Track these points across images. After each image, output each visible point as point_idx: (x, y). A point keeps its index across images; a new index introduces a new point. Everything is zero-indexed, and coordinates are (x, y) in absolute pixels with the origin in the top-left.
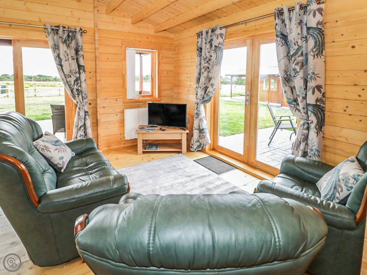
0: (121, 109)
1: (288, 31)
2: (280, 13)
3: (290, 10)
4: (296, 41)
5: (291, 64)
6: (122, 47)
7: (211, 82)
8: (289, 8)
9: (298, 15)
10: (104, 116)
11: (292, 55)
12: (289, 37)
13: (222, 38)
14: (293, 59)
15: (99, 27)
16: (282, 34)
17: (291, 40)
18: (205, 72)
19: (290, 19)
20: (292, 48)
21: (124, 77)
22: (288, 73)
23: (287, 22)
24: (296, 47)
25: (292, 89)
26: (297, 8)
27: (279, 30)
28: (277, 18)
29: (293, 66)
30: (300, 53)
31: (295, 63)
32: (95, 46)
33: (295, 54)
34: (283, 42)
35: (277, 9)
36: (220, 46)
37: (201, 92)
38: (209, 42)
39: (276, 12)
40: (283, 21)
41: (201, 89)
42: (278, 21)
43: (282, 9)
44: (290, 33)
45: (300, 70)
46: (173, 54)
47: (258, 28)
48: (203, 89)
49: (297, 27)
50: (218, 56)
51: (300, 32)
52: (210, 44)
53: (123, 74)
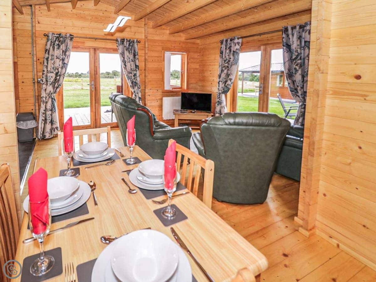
0: (160, 97)
1: (291, 43)
2: (286, 30)
3: (293, 28)
4: (296, 49)
5: (293, 65)
6: (162, 51)
7: (230, 77)
8: (292, 28)
9: (298, 33)
10: (149, 101)
11: (294, 59)
12: (292, 46)
13: (239, 45)
14: (294, 62)
15: (148, 38)
16: (287, 44)
17: (293, 49)
18: (225, 70)
19: (293, 35)
20: (294, 54)
21: (163, 73)
22: (291, 71)
23: (290, 36)
24: (297, 54)
25: (294, 82)
26: (298, 27)
27: (285, 41)
28: (284, 33)
29: (295, 66)
30: (299, 57)
31: (295, 64)
32: (145, 52)
33: (296, 58)
34: (288, 50)
35: (284, 27)
36: (237, 51)
37: (222, 85)
38: (229, 48)
39: (283, 30)
40: (288, 36)
41: (222, 82)
42: (284, 36)
43: (287, 27)
44: (293, 44)
45: (299, 69)
46: (198, 56)
47: (269, 38)
48: (223, 83)
49: (297, 41)
50: (235, 58)
51: (299, 43)
52: (229, 50)
53: (163, 71)
